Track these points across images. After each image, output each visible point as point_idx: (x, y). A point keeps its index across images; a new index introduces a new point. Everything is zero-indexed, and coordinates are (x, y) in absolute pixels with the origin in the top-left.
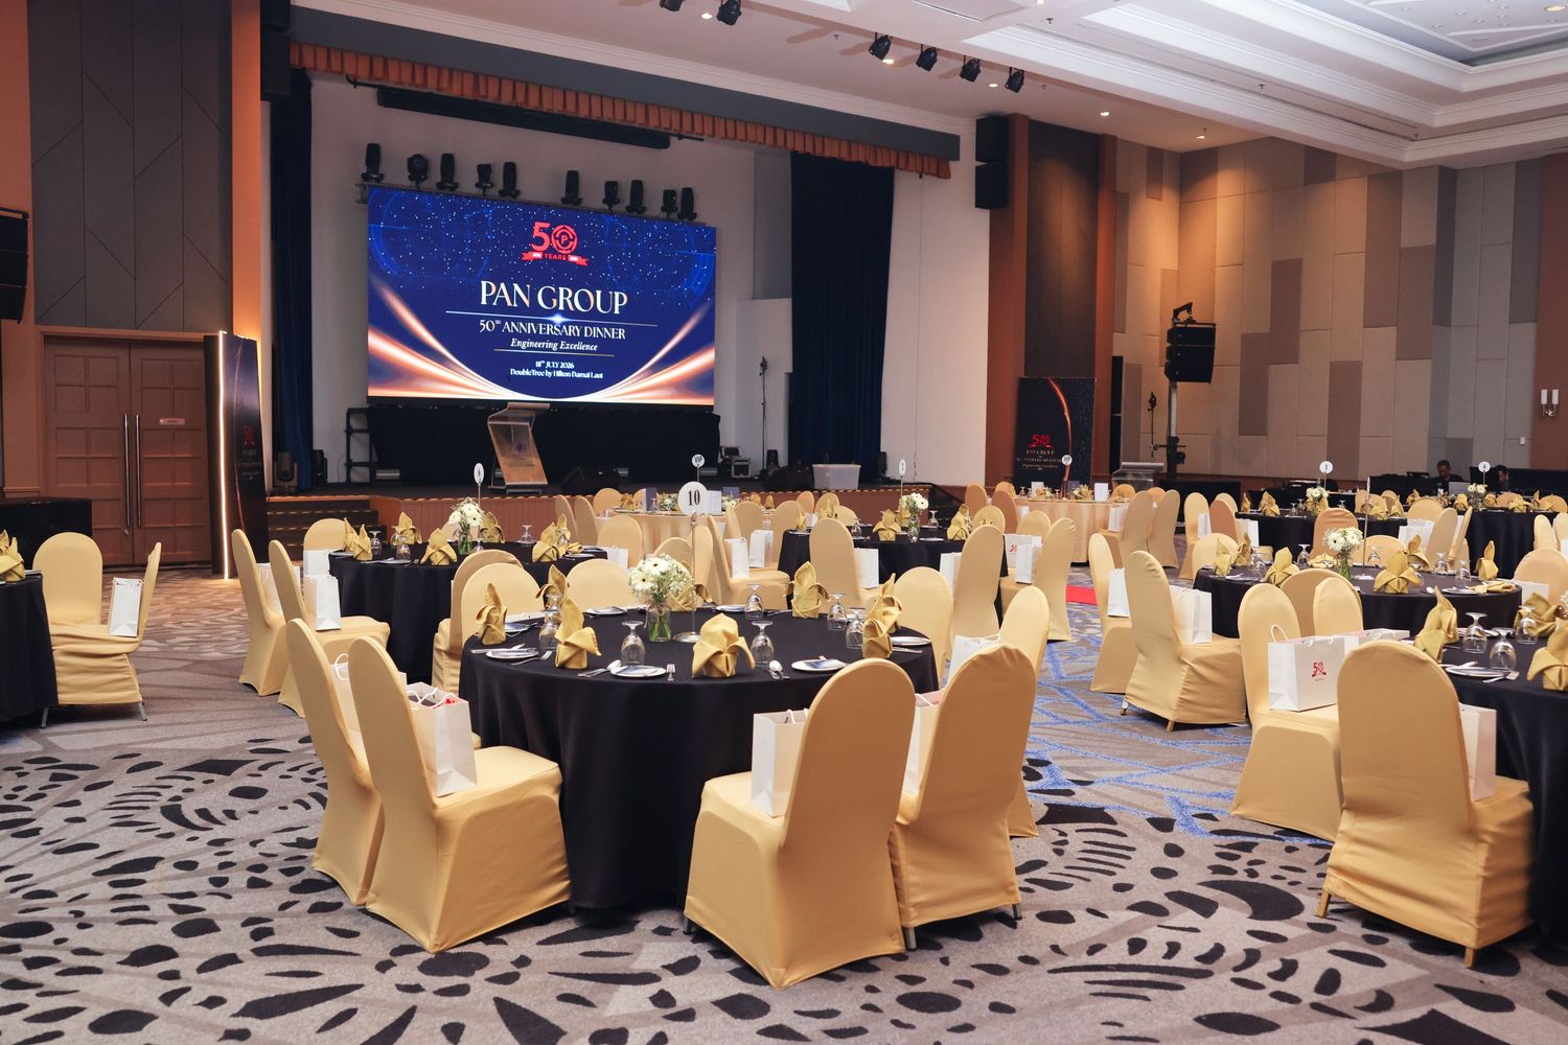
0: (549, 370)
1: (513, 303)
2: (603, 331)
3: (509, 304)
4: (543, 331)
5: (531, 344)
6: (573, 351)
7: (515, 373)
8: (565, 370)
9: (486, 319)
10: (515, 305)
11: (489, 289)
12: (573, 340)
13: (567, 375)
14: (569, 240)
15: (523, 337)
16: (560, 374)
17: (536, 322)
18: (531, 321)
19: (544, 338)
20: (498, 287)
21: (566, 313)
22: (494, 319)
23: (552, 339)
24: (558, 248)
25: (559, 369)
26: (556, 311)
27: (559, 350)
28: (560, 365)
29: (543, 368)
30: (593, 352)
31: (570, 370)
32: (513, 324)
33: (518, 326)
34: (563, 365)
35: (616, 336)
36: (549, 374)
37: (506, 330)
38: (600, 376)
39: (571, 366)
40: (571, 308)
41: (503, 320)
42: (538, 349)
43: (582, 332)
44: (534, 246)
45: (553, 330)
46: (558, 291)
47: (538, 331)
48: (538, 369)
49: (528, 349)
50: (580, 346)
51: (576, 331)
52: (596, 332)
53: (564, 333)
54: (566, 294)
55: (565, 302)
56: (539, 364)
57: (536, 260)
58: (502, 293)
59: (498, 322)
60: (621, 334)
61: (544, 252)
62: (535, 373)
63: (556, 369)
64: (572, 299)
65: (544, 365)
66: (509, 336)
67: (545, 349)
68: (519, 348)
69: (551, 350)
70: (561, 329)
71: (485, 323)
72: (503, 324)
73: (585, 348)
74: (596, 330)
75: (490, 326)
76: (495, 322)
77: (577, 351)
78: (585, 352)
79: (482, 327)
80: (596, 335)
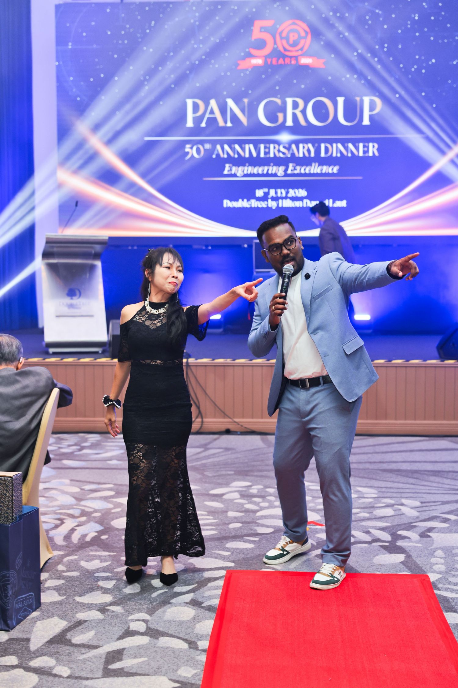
0: (273, 199)
1: (226, 122)
2: (346, 148)
3: (221, 123)
4: (266, 153)
5: (249, 170)
6: (305, 175)
7: (230, 204)
8: (293, 199)
9: (193, 143)
10: (229, 124)
11: (196, 107)
12: (306, 161)
13: (298, 204)
14: (300, 37)
15: (240, 161)
16: (287, 204)
17: (256, 144)
18: (249, 142)
19: (266, 162)
20: (207, 104)
21: (296, 129)
22: (202, 142)
23: (277, 161)
24: (285, 50)
25: (286, 198)
26: (282, 128)
27: (286, 175)
28: (287, 193)
29: (265, 198)
30: (333, 174)
31: (301, 199)
32: (226, 147)
33: (233, 149)
34: (292, 193)
35: (364, 152)
36: (272, 204)
37: (218, 155)
38: (343, 203)
39: (302, 193)
40: (303, 122)
41: (214, 143)
42: (258, 175)
43: (318, 151)
44: (253, 52)
45: (279, 151)
46: (284, 103)
47: (259, 153)
48: (259, 199)
49: (246, 175)
50: (315, 169)
51: (309, 151)
52: (336, 149)
53: (293, 154)
54: (295, 105)
55: (295, 116)
56: (259, 193)
57: (256, 68)
58: (212, 112)
59: (208, 146)
60: (373, 149)
61: (266, 57)
62: (254, 203)
63: (282, 198)
64: (304, 112)
65: (266, 194)
66: (220, 163)
67: (268, 175)
68: (235, 175)
69: (275, 175)
70: (289, 148)
71: (192, 148)
72: (214, 148)
73: (322, 170)
74: (337, 147)
75: (198, 151)
76: (203, 146)
77: (310, 175)
78: (321, 175)
79: (188, 153)
80: (337, 153)
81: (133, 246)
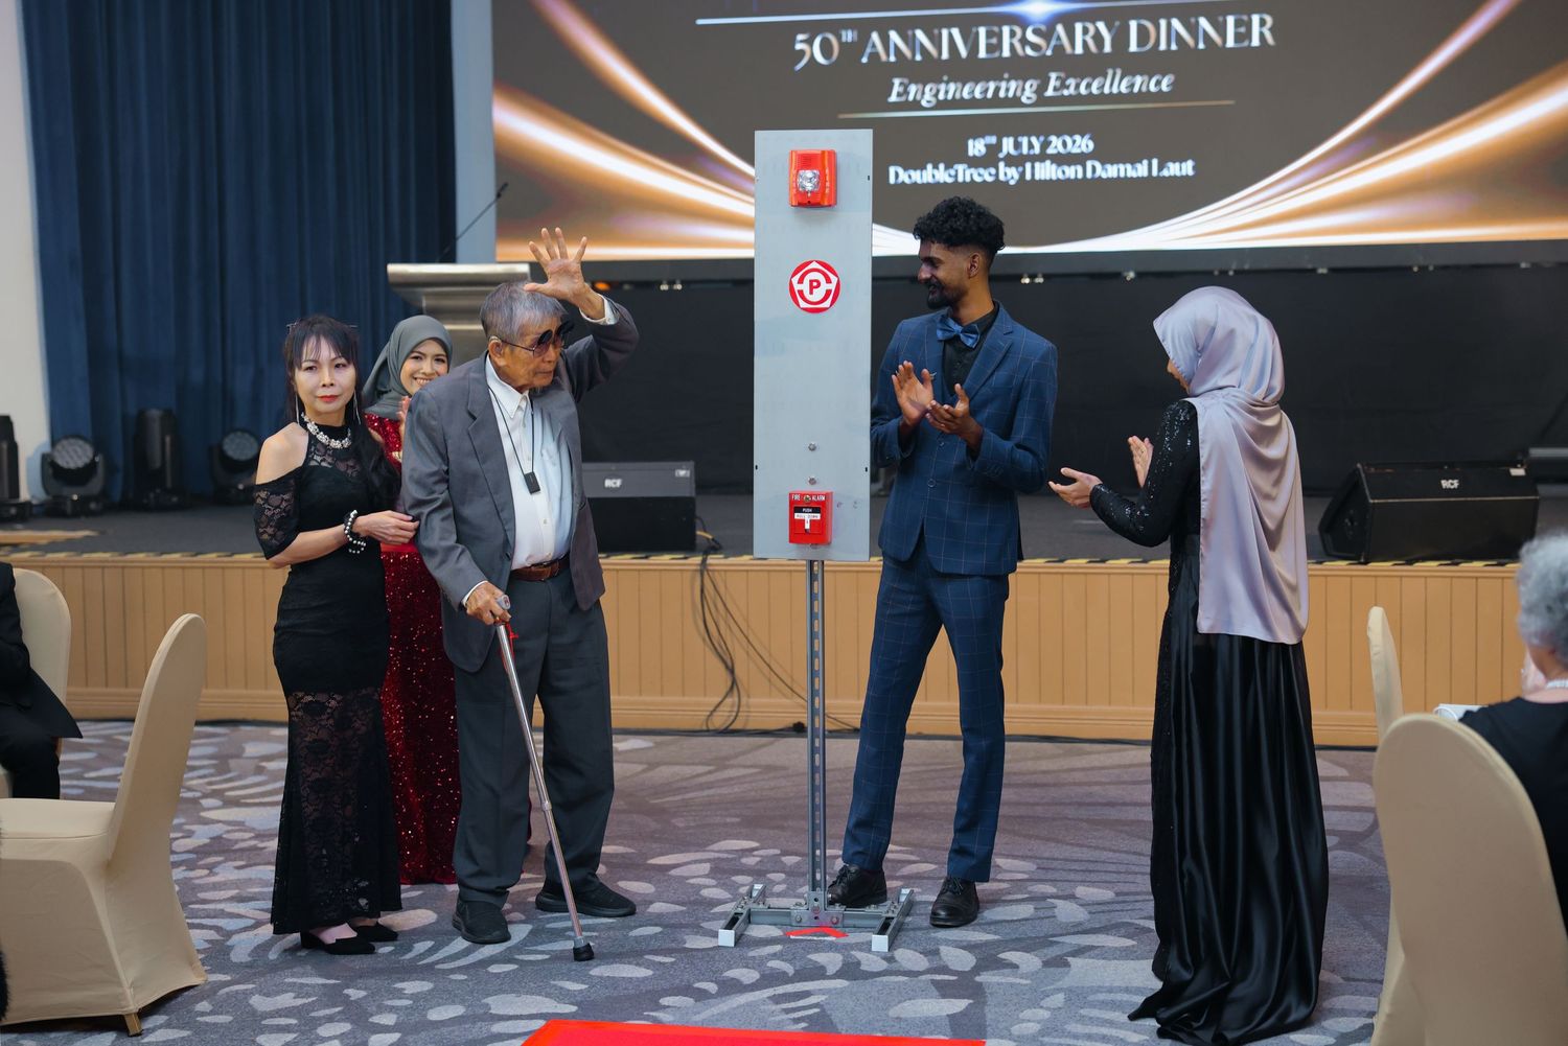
0: (1011, 161)
2: (1193, 29)
4: (990, 48)
5: (950, 90)
6: (1090, 99)
7: (904, 177)
8: (1061, 160)
9: (813, 29)
12: (1091, 65)
13: (1072, 172)
15: (928, 70)
16: (1046, 171)
17: (968, 26)
18: (949, 22)
19: (995, 69)
22: (836, 27)
23: (1019, 68)
25: (1042, 157)
27: (1042, 100)
28: (1046, 145)
29: (990, 159)
30: (1160, 95)
31: (1079, 159)
32: (894, 36)
33: (910, 41)
34: (1056, 145)
35: (1238, 37)
36: (1009, 174)
37: (874, 56)
38: (1188, 168)
39: (1084, 144)
41: (864, 28)
42: (973, 103)
43: (1121, 38)
45: (1024, 41)
47: (973, 48)
48: (974, 162)
49: (941, 105)
50: (1116, 84)
51: (1098, 38)
52: (1167, 33)
53: (1059, 48)
56: (976, 147)
59: (849, 36)
60: (1260, 28)
62: (964, 173)
63: (1033, 159)
65: (993, 152)
66: (882, 73)
67: (996, 101)
68: (916, 105)
69: (1015, 101)
70: (1047, 33)
71: (810, 42)
72: (864, 39)
73: (1132, 85)
74: (1169, 26)
75: (826, 49)
76: (839, 37)
77: (1102, 98)
78: (1130, 97)
79: (802, 52)
80: (1169, 43)
81: (671, 283)
